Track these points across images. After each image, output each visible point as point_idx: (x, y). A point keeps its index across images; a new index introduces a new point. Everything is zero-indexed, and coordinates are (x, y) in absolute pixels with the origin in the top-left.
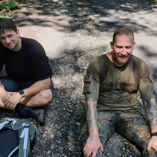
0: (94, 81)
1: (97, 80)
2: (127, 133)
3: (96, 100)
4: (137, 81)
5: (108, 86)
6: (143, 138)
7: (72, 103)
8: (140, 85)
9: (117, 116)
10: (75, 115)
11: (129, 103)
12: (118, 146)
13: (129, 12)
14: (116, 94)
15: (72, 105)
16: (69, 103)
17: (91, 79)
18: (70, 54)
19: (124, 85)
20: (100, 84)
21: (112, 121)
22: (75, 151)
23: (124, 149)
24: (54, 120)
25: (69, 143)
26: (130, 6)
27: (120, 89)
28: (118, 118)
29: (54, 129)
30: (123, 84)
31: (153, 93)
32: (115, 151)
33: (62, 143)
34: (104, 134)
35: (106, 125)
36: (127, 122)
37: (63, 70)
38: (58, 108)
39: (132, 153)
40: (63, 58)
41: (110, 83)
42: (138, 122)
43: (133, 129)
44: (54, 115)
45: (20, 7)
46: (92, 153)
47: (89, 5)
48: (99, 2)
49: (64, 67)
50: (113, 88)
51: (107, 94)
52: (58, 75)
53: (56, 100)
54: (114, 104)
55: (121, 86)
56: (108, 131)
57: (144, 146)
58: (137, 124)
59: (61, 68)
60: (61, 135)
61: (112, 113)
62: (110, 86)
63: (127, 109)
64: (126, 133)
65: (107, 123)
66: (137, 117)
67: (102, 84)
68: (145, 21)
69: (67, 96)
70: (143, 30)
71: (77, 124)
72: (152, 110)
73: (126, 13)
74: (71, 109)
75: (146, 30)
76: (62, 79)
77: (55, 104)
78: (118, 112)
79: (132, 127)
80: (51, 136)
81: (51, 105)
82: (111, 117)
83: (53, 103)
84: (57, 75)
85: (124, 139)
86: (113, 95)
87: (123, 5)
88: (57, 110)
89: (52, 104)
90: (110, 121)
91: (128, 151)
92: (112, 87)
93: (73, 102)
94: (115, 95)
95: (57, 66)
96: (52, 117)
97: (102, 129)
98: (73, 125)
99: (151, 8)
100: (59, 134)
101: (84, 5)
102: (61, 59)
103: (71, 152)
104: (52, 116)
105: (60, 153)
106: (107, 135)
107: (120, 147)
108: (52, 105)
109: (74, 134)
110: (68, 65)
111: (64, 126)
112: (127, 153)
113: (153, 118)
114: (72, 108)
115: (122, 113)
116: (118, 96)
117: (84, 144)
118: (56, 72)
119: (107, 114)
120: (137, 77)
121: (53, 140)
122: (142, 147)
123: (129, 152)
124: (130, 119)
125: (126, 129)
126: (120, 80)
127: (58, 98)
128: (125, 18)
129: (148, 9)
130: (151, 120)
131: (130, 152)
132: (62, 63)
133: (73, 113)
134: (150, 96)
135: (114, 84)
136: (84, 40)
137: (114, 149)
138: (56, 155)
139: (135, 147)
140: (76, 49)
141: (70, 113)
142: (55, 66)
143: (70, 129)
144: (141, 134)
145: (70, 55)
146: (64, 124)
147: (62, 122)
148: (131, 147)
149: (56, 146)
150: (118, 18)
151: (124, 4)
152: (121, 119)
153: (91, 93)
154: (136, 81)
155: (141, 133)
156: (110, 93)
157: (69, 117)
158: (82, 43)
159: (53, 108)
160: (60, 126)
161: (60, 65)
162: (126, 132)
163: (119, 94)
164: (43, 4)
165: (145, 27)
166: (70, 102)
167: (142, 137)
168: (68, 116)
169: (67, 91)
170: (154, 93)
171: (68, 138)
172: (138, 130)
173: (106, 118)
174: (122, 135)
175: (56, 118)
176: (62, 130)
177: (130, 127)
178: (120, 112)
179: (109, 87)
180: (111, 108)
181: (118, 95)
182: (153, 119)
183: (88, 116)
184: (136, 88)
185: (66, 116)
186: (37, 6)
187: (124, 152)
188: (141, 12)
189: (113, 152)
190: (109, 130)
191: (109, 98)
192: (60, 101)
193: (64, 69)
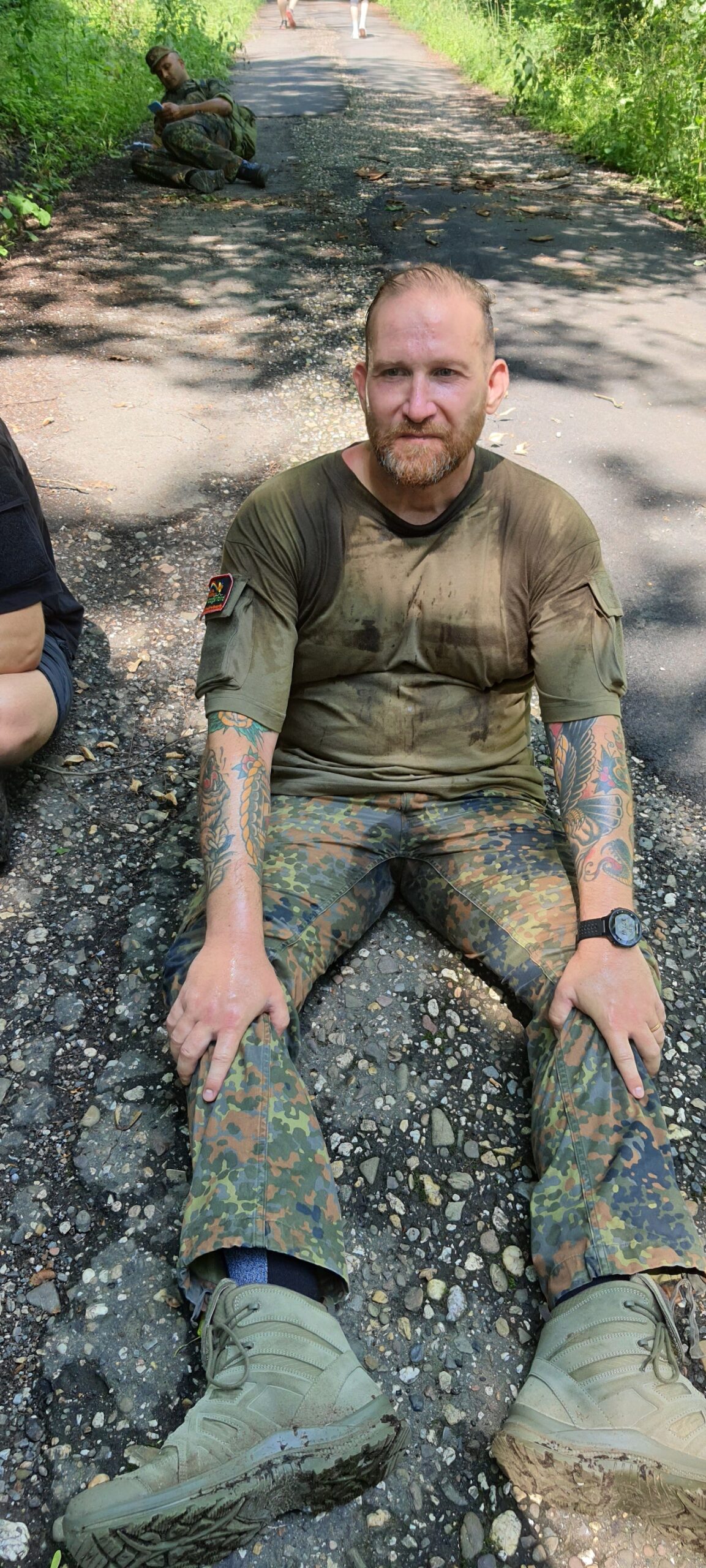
0: (257, 611)
1: (277, 606)
2: (457, 920)
3: (270, 730)
4: (519, 615)
5: (348, 645)
6: (536, 947)
7: (187, 754)
8: (535, 641)
9: (400, 823)
10: (189, 817)
11: (474, 749)
12: (403, 994)
13: (567, 291)
14: (399, 694)
15: (186, 766)
16: (175, 754)
17: (235, 603)
18: (229, 497)
19: (442, 639)
20: (302, 636)
21: (371, 851)
22: (149, 1023)
23: (433, 1008)
24: (68, 843)
25: (122, 976)
26: (583, 261)
27: (422, 661)
28: (407, 836)
29: (59, 895)
30: (439, 631)
31: (608, 683)
32: (380, 1018)
33: (86, 974)
34: (311, 928)
35: (331, 873)
36: (457, 859)
37: (177, 576)
38: (104, 780)
39: (474, 1030)
40: (187, 516)
41: (358, 626)
42: (517, 859)
43: (487, 898)
44: (71, 816)
45: (14, 268)
46: (213, 1043)
47: (375, 261)
48: (424, 244)
49: (183, 565)
50: (383, 655)
51: (346, 697)
52: (144, 604)
53: (101, 738)
54: (387, 751)
55: (428, 645)
56: (339, 909)
57: (538, 993)
58: (513, 866)
59: (165, 568)
60: (90, 931)
61: (375, 806)
62: (361, 647)
63: (460, 780)
64: (448, 918)
65: (340, 864)
66: (513, 827)
67: (314, 632)
68: (640, 335)
69: (170, 716)
70: (632, 378)
71: (193, 869)
72: (593, 786)
73: (551, 294)
74: (174, 785)
75: (651, 377)
76: (162, 624)
77: (91, 756)
78: (410, 800)
79: (481, 883)
80: (31, 932)
81: (67, 765)
82: (365, 830)
83: (83, 754)
84: (134, 603)
85: (443, 953)
86: (380, 703)
87: (543, 260)
88: (97, 791)
89: (73, 758)
90: (359, 849)
91: (457, 1020)
92: (375, 648)
93: (194, 748)
94: (391, 701)
95: (146, 555)
96: (59, 831)
97: (305, 894)
98: (167, 872)
99: (689, 275)
100: (77, 923)
101: (345, 262)
102: (176, 520)
103: (124, 1024)
104: (59, 825)
105: (63, 1032)
106: (337, 933)
107: (411, 995)
108: (74, 764)
109: (164, 925)
110: (208, 552)
111: (118, 880)
112: (450, 1031)
113: (596, 832)
114: (179, 780)
115: (434, 805)
116: (410, 709)
117: (175, 984)
118: (137, 588)
119: (348, 813)
120: (518, 591)
121: (37, 958)
122: (528, 998)
123: (457, 1029)
124: (477, 838)
125: (452, 895)
126: (420, 607)
127: (115, 727)
128: (542, 317)
129: (676, 277)
130: (584, 843)
131: (464, 1029)
132: (177, 544)
133: (181, 807)
134: (588, 705)
135: (382, 632)
136: (314, 424)
137: (375, 1007)
138: (37, 1043)
139: (498, 998)
140: (263, 470)
141: (165, 805)
142: (133, 560)
143: (147, 896)
144: (527, 926)
145: (228, 504)
146: (118, 865)
147: (107, 858)
148: (473, 995)
149: (44, 993)
150: (509, 321)
151: (552, 255)
152: (425, 838)
153: (236, 688)
154: (512, 615)
155: (525, 920)
156: (360, 687)
157: (156, 829)
158: (305, 439)
159: (76, 779)
160: (96, 878)
161: (161, 553)
162: (447, 912)
163: (417, 693)
164: (136, 255)
165: (643, 364)
166: (179, 750)
167: (533, 941)
168: (150, 824)
169: (171, 688)
170: (618, 683)
171: (126, 947)
172: (514, 901)
173: (336, 835)
174: (432, 930)
175: (80, 835)
176: (103, 900)
177: (470, 885)
178: (423, 797)
179: (355, 651)
180: (370, 777)
181: (410, 699)
182: (598, 838)
183: (209, 821)
184: (514, 660)
185: (141, 826)
186: (100, 263)
187: (428, 1024)
188: (631, 293)
189: (368, 1031)
190: (352, 905)
191: (360, 718)
192: (122, 739)
193: (181, 573)
